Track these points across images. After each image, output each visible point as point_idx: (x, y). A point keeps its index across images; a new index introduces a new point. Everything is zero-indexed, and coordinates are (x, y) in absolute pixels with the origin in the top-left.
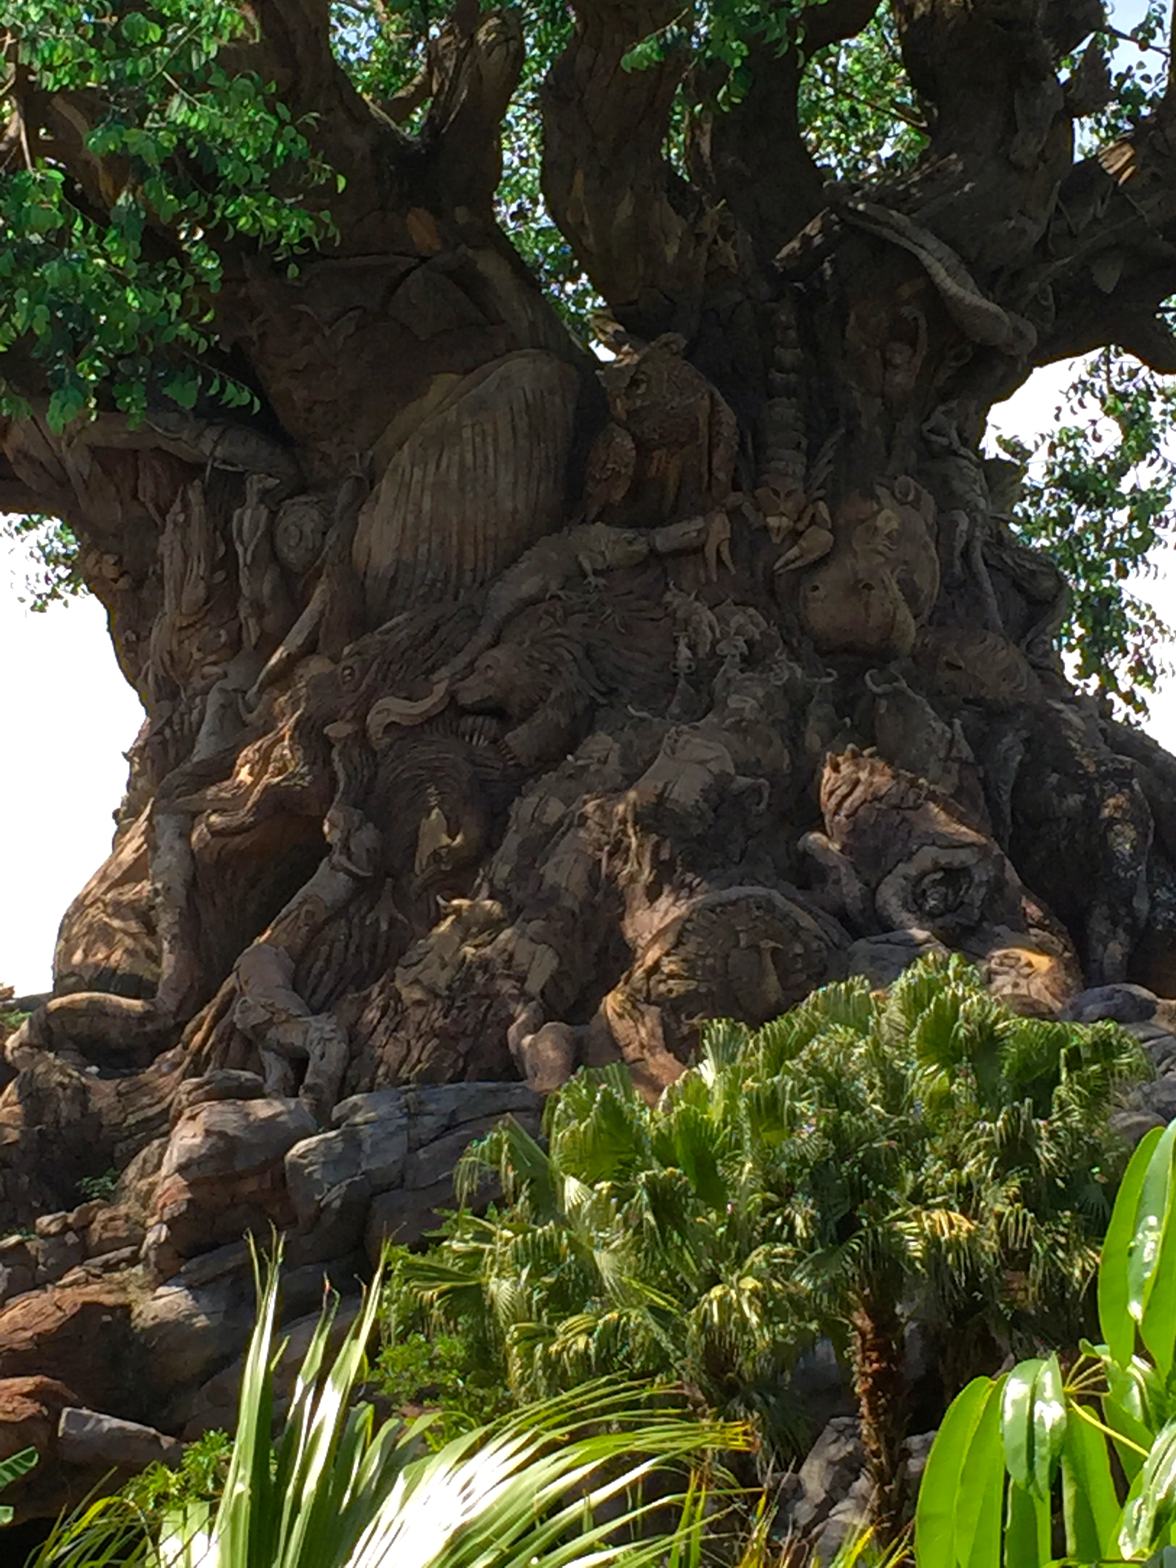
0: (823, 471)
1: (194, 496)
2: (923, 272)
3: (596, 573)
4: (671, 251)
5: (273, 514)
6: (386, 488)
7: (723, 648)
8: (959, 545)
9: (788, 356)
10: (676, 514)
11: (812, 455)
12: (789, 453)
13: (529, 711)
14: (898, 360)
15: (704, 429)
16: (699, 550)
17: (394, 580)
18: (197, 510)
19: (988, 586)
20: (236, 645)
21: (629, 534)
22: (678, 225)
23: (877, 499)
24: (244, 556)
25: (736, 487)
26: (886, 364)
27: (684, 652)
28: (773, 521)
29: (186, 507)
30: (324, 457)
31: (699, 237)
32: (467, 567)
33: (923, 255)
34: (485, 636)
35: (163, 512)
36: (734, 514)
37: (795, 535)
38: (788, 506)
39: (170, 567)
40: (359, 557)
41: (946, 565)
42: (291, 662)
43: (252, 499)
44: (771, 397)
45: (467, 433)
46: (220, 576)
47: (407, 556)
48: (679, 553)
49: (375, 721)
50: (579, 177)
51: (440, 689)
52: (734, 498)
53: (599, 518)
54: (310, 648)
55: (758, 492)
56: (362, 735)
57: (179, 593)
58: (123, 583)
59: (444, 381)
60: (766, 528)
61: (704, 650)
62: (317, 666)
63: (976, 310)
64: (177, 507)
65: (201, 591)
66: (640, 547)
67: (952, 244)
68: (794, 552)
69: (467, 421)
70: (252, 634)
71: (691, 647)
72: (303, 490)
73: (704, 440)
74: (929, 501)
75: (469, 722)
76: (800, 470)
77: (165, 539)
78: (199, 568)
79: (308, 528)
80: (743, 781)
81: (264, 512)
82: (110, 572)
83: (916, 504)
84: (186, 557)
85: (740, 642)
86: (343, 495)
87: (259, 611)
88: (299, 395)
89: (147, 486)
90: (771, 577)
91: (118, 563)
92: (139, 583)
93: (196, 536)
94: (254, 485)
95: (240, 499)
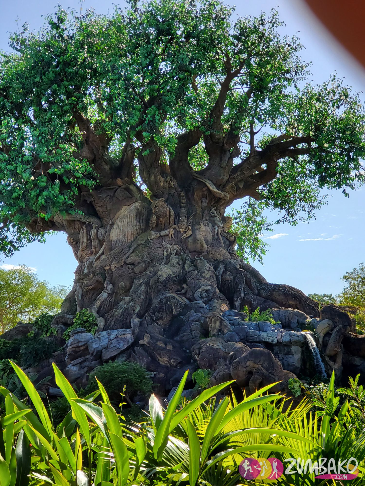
0: (190, 221)
1: (84, 228)
2: (206, 186)
3: (151, 239)
4: (162, 184)
5: (97, 231)
6: (115, 226)
7: (172, 252)
8: (216, 232)
9: (183, 201)
10: (164, 229)
11: (188, 218)
12: (184, 218)
13: (138, 264)
14: (203, 201)
15: (168, 214)
16: (168, 235)
17: (116, 242)
18: (85, 230)
19: (221, 239)
20: (92, 253)
21: (157, 233)
22: (162, 179)
23: (200, 225)
24: (92, 238)
25: (175, 224)
26: (202, 202)
27: (165, 253)
28: (181, 230)
29: (83, 230)
30: (105, 221)
31: (167, 181)
32: (129, 239)
33: (206, 183)
34: (131, 251)
35: (79, 231)
36: (174, 229)
37: (185, 232)
38: (184, 227)
39: (81, 240)
40: (111, 238)
41: (214, 236)
42: (100, 256)
43: (94, 228)
44: (181, 208)
45: (128, 216)
46: (89, 242)
47: (118, 238)
48: (165, 236)
49: (113, 266)
50: (145, 173)
51: (123, 261)
52: (174, 226)
53: (151, 230)
54: (103, 254)
55: (179, 225)
56: (110, 269)
57: (82, 245)
58: (74, 243)
59: (124, 208)
60: (180, 231)
61: (169, 252)
62: (103, 257)
63: (216, 192)
64: (82, 230)
65: (86, 244)
66: (158, 235)
67: (212, 181)
68: (185, 235)
69: (128, 214)
70: (94, 252)
71: (167, 252)
72: (102, 227)
73: (168, 216)
74: (210, 225)
75: (128, 266)
76: (186, 221)
77: (80, 235)
78: (85, 240)
79: (103, 233)
80: (174, 275)
81: (95, 231)
82: (72, 241)
83: (208, 225)
84: (83, 239)
85: (175, 251)
86: (108, 228)
87: (95, 248)
88: (101, 210)
89: (77, 226)
90: (181, 239)
91: (73, 240)
92: (77, 243)
93: (85, 235)
94: (94, 226)
95: (92, 228)
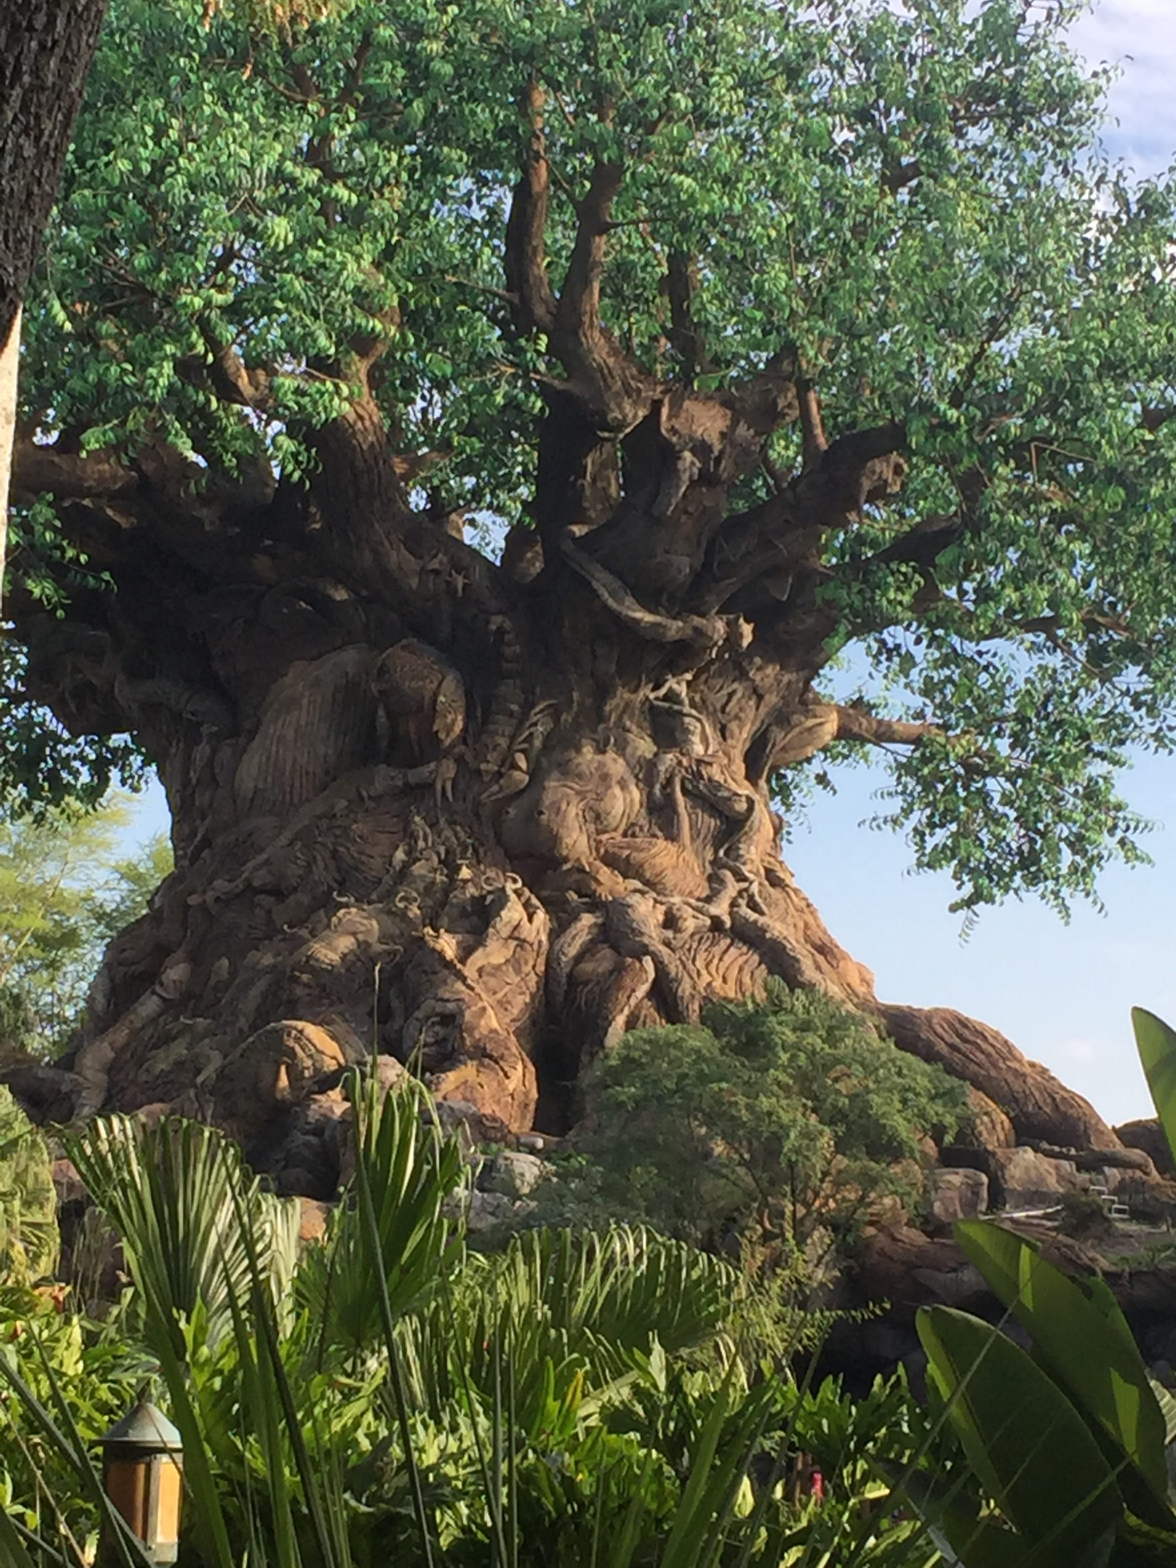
0: (527, 731)
1: (181, 736)
2: (595, 592)
3: (370, 798)
5: (214, 751)
8: (659, 781)
9: (508, 652)
10: (423, 760)
11: (521, 721)
12: (506, 719)
13: (292, 892)
15: (428, 703)
16: (432, 785)
17: (252, 800)
19: (681, 809)
20: (194, 836)
21: (395, 772)
22: (415, 565)
23: (576, 748)
25: (464, 741)
27: (401, 856)
28: (484, 766)
30: (242, 714)
31: (436, 572)
32: (296, 791)
33: (593, 582)
34: (282, 841)
36: (460, 761)
37: (499, 776)
38: (495, 756)
40: (236, 785)
41: (646, 796)
43: (204, 739)
44: (499, 680)
47: (261, 785)
48: (419, 786)
49: (211, 895)
52: (459, 750)
55: (480, 746)
59: (297, 667)
60: (479, 772)
63: (633, 620)
64: (174, 742)
66: (399, 781)
68: (495, 788)
69: (307, 693)
70: (199, 830)
71: (409, 853)
72: (229, 736)
75: (256, 898)
81: (208, 750)
86: (242, 742)
88: (223, 671)
90: (478, 804)
93: (178, 762)
94: (205, 730)
95: (198, 738)
